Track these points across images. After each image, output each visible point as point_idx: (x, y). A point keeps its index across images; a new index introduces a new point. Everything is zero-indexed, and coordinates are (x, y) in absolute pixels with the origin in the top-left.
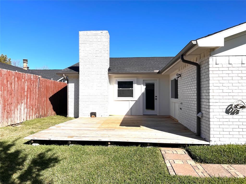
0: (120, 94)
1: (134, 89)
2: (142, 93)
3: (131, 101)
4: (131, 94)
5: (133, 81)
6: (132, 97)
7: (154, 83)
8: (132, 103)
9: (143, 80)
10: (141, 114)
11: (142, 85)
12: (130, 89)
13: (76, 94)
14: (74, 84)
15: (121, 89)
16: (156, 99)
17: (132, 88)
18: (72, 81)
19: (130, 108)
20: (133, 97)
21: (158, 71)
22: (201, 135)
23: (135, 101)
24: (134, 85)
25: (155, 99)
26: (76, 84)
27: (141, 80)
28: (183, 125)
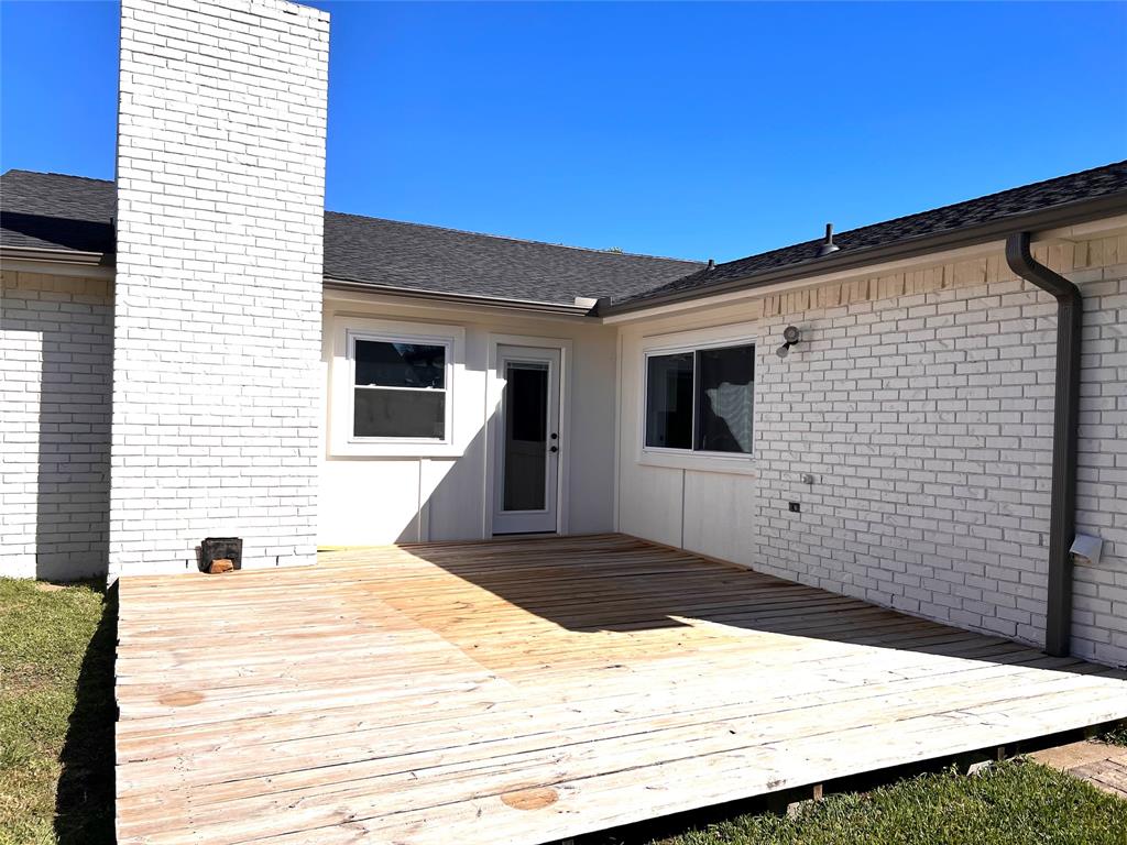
0: (371, 419)
1: (448, 391)
2: (488, 417)
3: (433, 458)
4: (430, 422)
5: (443, 348)
6: (437, 440)
7: (547, 367)
8: (437, 473)
9: (499, 345)
10: (484, 533)
11: (489, 371)
12: (429, 389)
13: (54, 408)
14: (40, 335)
15: (372, 386)
16: (554, 449)
17: (440, 383)
18: (22, 314)
19: (424, 500)
20: (442, 437)
21: (591, 303)
22: (1072, 650)
23: (453, 463)
24: (449, 368)
25: (548, 448)
26: (55, 337)
27: (488, 343)
28: (821, 591)
